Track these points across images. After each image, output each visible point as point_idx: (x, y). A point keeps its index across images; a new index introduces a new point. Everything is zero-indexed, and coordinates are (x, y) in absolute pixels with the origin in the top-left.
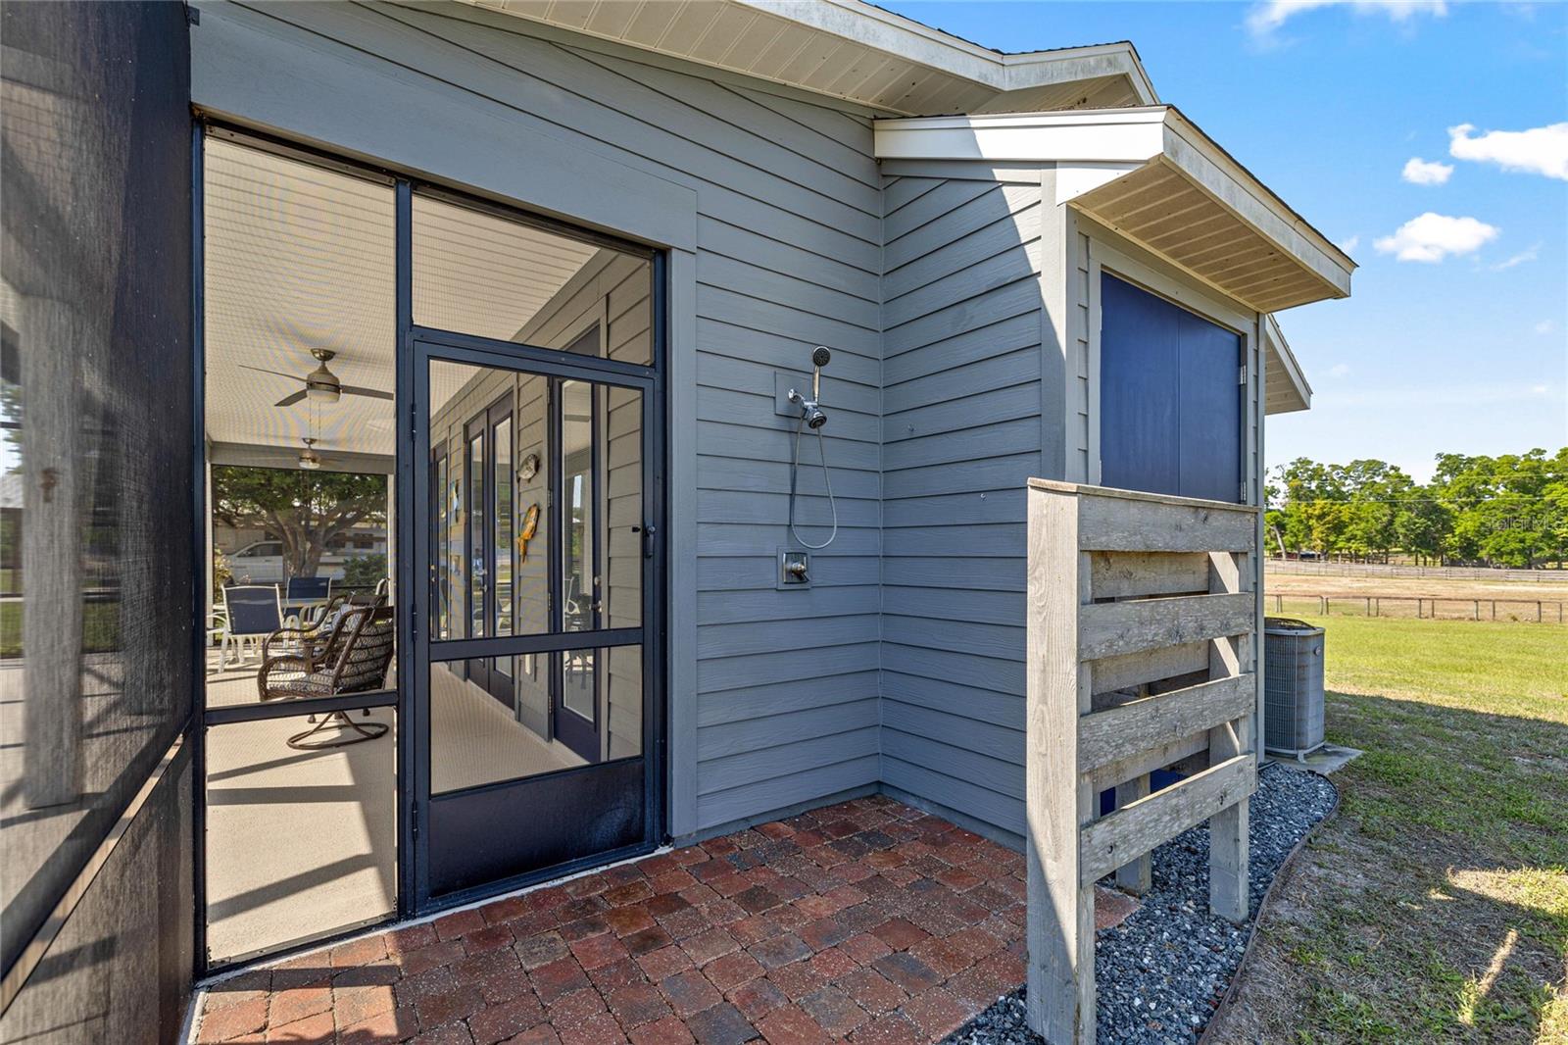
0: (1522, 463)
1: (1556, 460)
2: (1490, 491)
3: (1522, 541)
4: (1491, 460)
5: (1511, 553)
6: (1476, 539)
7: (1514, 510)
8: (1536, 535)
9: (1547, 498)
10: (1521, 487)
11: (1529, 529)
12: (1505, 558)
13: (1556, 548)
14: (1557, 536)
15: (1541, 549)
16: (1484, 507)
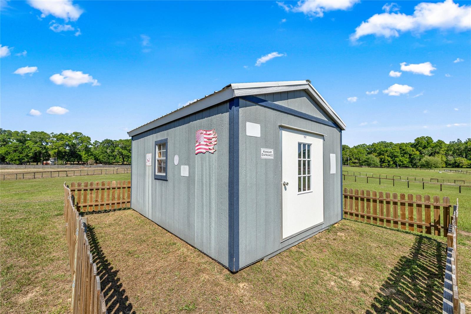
0: (20, 134)
1: (30, 134)
2: (11, 141)
3: (19, 157)
4: (12, 132)
5: (16, 160)
6: (4, 156)
7: (17, 148)
8: (23, 155)
9: (27, 145)
10: (19, 141)
11: (21, 153)
12: (14, 162)
13: (29, 159)
14: (29, 155)
15: (24, 159)
16: (8, 146)
